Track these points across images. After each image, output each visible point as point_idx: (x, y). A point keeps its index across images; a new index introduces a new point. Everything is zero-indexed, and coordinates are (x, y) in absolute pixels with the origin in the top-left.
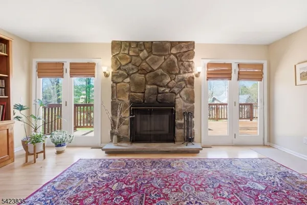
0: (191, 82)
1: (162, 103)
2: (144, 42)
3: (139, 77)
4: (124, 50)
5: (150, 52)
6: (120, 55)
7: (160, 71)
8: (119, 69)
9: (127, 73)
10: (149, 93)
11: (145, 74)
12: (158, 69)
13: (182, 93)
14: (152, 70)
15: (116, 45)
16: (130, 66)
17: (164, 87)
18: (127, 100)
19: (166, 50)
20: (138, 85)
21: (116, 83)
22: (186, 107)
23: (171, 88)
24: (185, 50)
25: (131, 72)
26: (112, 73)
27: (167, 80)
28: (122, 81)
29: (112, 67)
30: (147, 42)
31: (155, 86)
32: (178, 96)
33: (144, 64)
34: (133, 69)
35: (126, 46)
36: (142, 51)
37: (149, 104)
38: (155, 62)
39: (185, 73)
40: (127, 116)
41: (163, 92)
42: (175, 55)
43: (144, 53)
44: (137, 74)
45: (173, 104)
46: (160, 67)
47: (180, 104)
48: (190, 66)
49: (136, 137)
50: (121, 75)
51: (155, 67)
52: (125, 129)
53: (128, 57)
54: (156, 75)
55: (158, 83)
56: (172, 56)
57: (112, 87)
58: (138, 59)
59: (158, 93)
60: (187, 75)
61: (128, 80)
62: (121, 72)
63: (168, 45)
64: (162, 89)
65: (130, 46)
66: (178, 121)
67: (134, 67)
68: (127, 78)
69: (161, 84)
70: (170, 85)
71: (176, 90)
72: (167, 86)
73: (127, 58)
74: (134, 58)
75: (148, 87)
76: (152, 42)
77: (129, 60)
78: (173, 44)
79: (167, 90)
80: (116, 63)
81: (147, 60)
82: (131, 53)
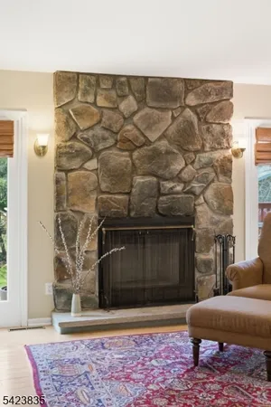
0: (225, 169)
1: (167, 215)
2: (129, 77)
3: (119, 158)
4: (86, 93)
5: (142, 102)
6: (76, 105)
7: (163, 145)
8: (74, 137)
9: (93, 149)
10: (141, 193)
11: (131, 151)
12: (160, 139)
13: (209, 193)
14: (148, 142)
15: (66, 81)
16: (98, 131)
17: (171, 179)
18: (91, 212)
19: (175, 99)
20: (118, 177)
21: (67, 171)
22: (216, 223)
23: (186, 183)
24: (213, 98)
25: (100, 147)
26: (59, 147)
27: (178, 165)
28: (81, 168)
29: (58, 132)
30: (136, 78)
31: (155, 179)
32: (201, 200)
33: (129, 127)
34: (104, 139)
35: (89, 84)
36: (123, 97)
37: (141, 220)
38: (151, 124)
39: (213, 149)
40: (88, 245)
41: (171, 192)
42: (193, 108)
43: (129, 104)
44: (115, 151)
45: (190, 218)
46: (163, 136)
47: (205, 218)
48: (223, 134)
49: (110, 296)
50: (79, 153)
51: (153, 136)
52: (86, 277)
53: (94, 109)
54: (156, 155)
55: (160, 172)
56: (188, 112)
57: (57, 182)
58: (116, 116)
59: (160, 194)
60: (218, 155)
61: (93, 164)
62: (78, 145)
63: (180, 86)
64: (169, 185)
65: (98, 85)
66: (200, 257)
67: (107, 134)
68: (91, 158)
69: (167, 175)
70: (185, 175)
71: (196, 186)
72: (177, 178)
73: (92, 114)
74: (105, 111)
75: (139, 180)
76: (146, 78)
77: (96, 119)
78: (190, 84)
79: (179, 188)
80: (67, 124)
81: (136, 118)
82: (101, 102)
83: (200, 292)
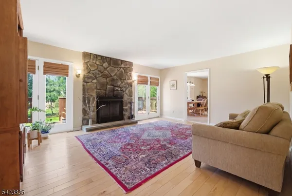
0: (131, 85)
1: (116, 97)
2: (106, 57)
3: (104, 80)
4: (93, 60)
5: (109, 64)
6: (90, 63)
7: (115, 77)
8: (89, 73)
9: (95, 77)
10: (109, 90)
11: (106, 78)
12: (114, 75)
13: (127, 91)
14: (111, 76)
15: (86, 55)
16: (97, 71)
17: (117, 86)
18: (95, 95)
19: (118, 65)
20: (103, 85)
21: (87, 83)
22: (129, 99)
23: (121, 88)
24: (128, 66)
25: (97, 76)
26: (84, 75)
27: (119, 83)
28: (91, 82)
29: (84, 70)
30: (108, 57)
31: (112, 87)
32: (125, 93)
33: (106, 71)
34: (99, 74)
35: (94, 57)
36: (104, 62)
37: (109, 98)
38: (113, 71)
39: (128, 79)
40: (94, 104)
41: (117, 90)
42: (123, 68)
43: (106, 65)
44: (101, 78)
45: (122, 97)
46: (115, 75)
47: (126, 98)
48: (130, 76)
49: (100, 119)
50: (91, 77)
52: (93, 114)
53: (96, 65)
54: (113, 80)
55: (115, 85)
56: (122, 69)
57: (84, 86)
58: (102, 68)
59: (114, 90)
60: (129, 81)
61: (95, 81)
62: (90, 75)
63: (120, 62)
64: (117, 88)
65: (97, 58)
66: (125, 108)
67: (99, 72)
68: (94, 79)
69: (116, 85)
70: (121, 86)
71: (124, 90)
72: (119, 86)
73: (95, 66)
74: (99, 66)
75: (108, 87)
76: (111, 58)
77: (96, 68)
78: (122, 61)
79: (119, 89)
80: (87, 68)
81: (108, 69)
82: (98, 63)
83: (125, 117)
